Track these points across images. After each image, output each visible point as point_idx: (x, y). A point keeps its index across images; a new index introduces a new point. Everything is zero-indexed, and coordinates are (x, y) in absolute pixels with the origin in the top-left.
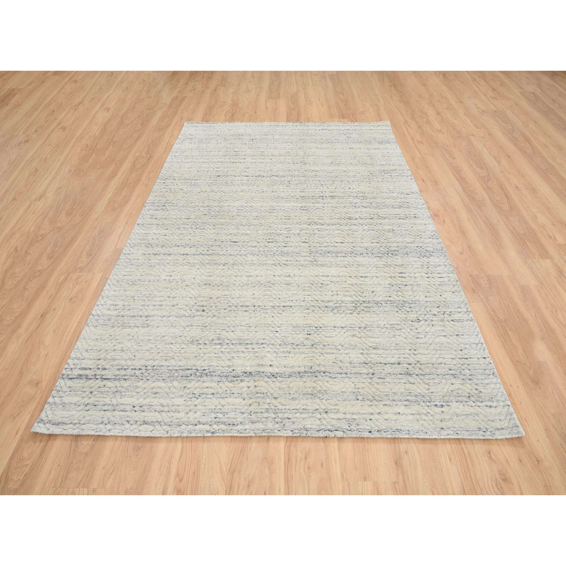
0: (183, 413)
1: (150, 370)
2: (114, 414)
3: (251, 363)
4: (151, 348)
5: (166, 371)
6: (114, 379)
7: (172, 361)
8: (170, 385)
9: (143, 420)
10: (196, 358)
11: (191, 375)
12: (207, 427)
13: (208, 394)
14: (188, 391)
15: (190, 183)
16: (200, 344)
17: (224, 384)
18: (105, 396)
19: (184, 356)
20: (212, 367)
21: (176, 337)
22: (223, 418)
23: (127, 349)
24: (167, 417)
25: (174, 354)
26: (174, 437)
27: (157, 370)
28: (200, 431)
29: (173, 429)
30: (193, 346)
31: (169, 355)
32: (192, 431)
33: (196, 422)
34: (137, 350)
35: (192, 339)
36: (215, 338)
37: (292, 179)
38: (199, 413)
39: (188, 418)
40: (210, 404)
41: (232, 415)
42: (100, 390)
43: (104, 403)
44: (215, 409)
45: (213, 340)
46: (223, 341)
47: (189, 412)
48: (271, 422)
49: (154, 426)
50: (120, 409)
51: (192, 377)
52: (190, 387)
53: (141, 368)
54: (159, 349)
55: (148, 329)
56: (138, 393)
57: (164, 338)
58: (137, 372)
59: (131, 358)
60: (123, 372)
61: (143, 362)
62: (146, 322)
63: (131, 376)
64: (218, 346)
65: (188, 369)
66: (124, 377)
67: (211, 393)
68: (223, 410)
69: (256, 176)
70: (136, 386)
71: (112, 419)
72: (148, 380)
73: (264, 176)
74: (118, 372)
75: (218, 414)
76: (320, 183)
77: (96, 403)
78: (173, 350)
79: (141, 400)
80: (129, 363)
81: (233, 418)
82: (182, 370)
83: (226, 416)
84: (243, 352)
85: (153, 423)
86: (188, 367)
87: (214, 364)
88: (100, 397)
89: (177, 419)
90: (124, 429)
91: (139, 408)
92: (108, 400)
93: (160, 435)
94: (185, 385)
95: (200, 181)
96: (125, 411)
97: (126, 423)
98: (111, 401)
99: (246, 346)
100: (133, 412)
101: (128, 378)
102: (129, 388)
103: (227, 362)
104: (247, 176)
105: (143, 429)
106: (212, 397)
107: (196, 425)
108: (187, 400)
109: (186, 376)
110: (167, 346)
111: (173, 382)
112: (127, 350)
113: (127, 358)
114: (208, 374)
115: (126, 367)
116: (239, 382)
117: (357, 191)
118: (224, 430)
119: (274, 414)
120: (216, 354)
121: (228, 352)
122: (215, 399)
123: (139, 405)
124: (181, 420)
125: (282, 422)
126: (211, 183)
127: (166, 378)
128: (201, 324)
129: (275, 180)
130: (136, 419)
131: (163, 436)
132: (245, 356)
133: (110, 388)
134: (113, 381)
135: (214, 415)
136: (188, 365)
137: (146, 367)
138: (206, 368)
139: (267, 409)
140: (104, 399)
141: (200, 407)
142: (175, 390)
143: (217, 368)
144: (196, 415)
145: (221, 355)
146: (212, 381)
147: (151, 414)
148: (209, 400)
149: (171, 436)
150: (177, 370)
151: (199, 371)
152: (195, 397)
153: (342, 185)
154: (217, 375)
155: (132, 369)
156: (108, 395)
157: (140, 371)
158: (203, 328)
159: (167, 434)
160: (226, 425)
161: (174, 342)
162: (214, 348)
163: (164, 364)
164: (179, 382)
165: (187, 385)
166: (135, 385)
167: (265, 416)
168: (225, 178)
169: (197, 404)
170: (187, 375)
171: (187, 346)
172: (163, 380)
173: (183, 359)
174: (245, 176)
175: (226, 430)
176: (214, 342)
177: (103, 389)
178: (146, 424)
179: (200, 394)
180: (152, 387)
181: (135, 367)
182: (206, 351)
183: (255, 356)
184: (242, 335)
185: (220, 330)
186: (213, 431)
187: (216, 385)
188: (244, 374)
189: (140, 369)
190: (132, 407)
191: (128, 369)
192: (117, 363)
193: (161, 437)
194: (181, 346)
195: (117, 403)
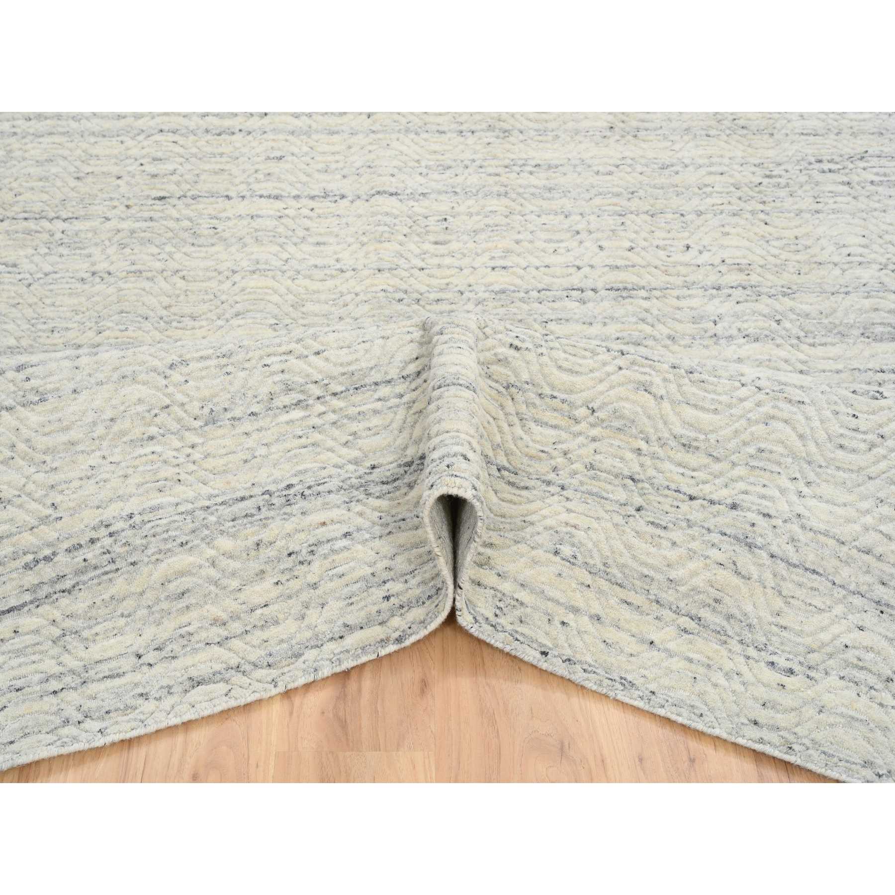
1: (123, 530)
2: (89, 692)
3: (411, 434)
4: (92, 468)
5: (176, 518)
6: (32, 602)
7: (179, 488)
8: (211, 552)
9: (185, 677)
10: (248, 465)
11: (259, 509)
12: (376, 632)
13: (332, 540)
14: (271, 552)
15: (45, 237)
16: (239, 419)
18: (33, 658)
19: (210, 468)
20: (310, 474)
22: (407, 590)
23: (17, 493)
24: (249, 648)
25: (177, 470)
26: (296, 689)
27: (149, 525)
28: (363, 648)
29: (286, 670)
30: (220, 432)
31: (162, 474)
32: (341, 656)
33: (337, 630)
34: (52, 487)
35: (206, 410)
36: (277, 388)
37: (457, 209)
38: (335, 606)
39: (309, 627)
40: (352, 564)
42: (10, 648)
43: (43, 675)
44: (373, 574)
45: (272, 397)
46: (302, 391)
47: (305, 610)
49: (227, 682)
50: (101, 675)
51: (265, 513)
52: (271, 539)
53: (94, 535)
54: (118, 463)
55: (48, 406)
56: (129, 615)
57: (116, 428)
58: (91, 554)
59: (47, 517)
60: (47, 572)
61: (90, 516)
62: (28, 386)
63: (79, 572)
65: (243, 499)
66: (58, 587)
69: (312, 198)
70: (112, 598)
71: (93, 704)
72: (133, 564)
73: (343, 197)
74: (31, 579)
75: (388, 586)
76: (567, 223)
77: (19, 683)
78: (165, 457)
79: (149, 632)
80: (49, 533)
81: (433, 578)
82: (222, 503)
84: (376, 412)
85: (218, 677)
86: (239, 494)
87: (309, 466)
88: (20, 666)
89: (282, 641)
90: (142, 717)
91: (156, 653)
92: (50, 666)
93: (256, 696)
94: (256, 539)
95: (88, 224)
96: (118, 675)
97: (140, 701)
98: (59, 664)
99: (375, 391)
100: (145, 668)
101: (73, 582)
102: (94, 612)
103: (344, 451)
104: (277, 197)
105: (200, 698)
106: (350, 542)
107: (341, 637)
108: (283, 579)
109: (246, 516)
110: (142, 451)
111: (216, 542)
112: (19, 496)
113: (33, 522)
114: (307, 492)
115: (47, 552)
116: (404, 490)
117: (717, 261)
118: (422, 618)
120: (300, 437)
121: (334, 423)
122: (360, 547)
123: (152, 647)
124: (294, 642)
126: (133, 232)
127: (188, 538)
128: (211, 351)
129: (387, 214)
130: (165, 682)
131: (265, 695)
132: (387, 423)
133: (37, 632)
134: (34, 611)
135: (380, 593)
136: (234, 490)
137: (107, 526)
138: (294, 481)
140: (34, 666)
141: (331, 585)
142: (234, 565)
143: (324, 473)
144: (327, 613)
145: (317, 436)
146: (326, 506)
147: (202, 656)
148: (346, 554)
149: (289, 687)
150: (208, 507)
151: (276, 494)
152: (301, 563)
153: (658, 234)
154: (334, 489)
155: (68, 551)
156: (41, 652)
157: (97, 548)
158: (224, 361)
159: (275, 686)
160: (424, 603)
161: (153, 430)
162: (287, 423)
163: (158, 501)
164: (234, 536)
165: (260, 537)
166: (106, 596)
168: (187, 205)
169: (316, 580)
170: (249, 512)
171: (202, 436)
172: (182, 545)
173: (212, 476)
174: (269, 197)
176: (279, 402)
177: (18, 643)
178: (199, 683)
179: (313, 548)
180: (161, 581)
181: (75, 541)
182: (268, 436)
183: (414, 414)
184: (350, 358)
185: (279, 358)
186: (396, 635)
187: (345, 512)
188: (406, 469)
189: (92, 541)
190: (134, 659)
191: (54, 554)
192: (11, 549)
193: (259, 701)
194: (182, 439)
195: (82, 663)
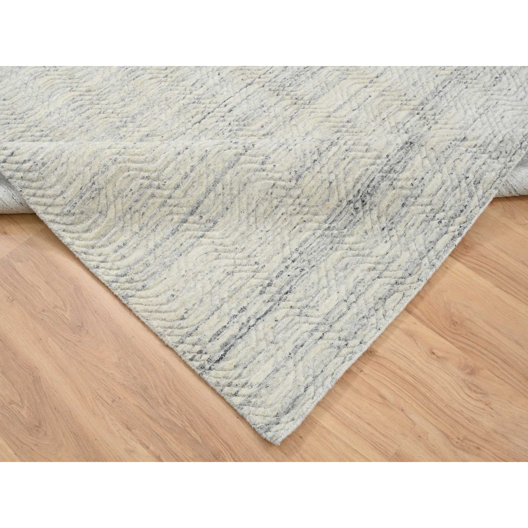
0: (404, 253)
17: (399, 180)
21: (269, 193)
41: (450, 201)
48: (494, 162)
64: (334, 149)
67: (400, 206)
68: (437, 207)
83: (447, 209)
119: (484, 153)
125: (501, 152)
139: (472, 156)
167: (481, 163)
175: (467, 218)
